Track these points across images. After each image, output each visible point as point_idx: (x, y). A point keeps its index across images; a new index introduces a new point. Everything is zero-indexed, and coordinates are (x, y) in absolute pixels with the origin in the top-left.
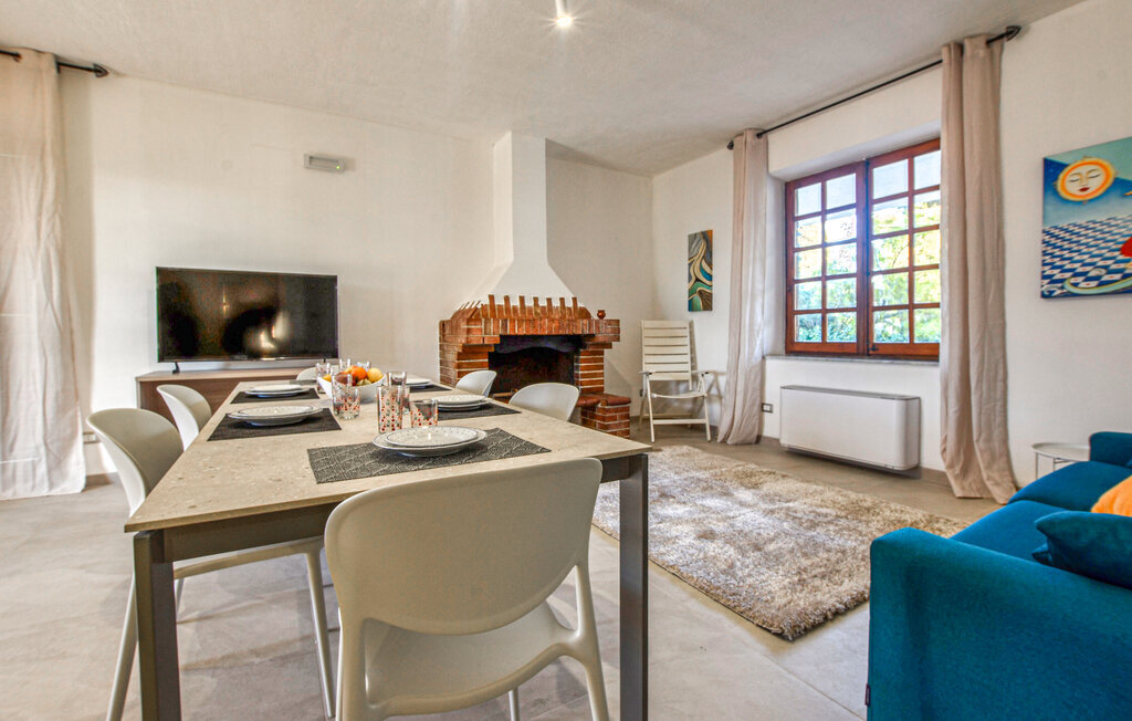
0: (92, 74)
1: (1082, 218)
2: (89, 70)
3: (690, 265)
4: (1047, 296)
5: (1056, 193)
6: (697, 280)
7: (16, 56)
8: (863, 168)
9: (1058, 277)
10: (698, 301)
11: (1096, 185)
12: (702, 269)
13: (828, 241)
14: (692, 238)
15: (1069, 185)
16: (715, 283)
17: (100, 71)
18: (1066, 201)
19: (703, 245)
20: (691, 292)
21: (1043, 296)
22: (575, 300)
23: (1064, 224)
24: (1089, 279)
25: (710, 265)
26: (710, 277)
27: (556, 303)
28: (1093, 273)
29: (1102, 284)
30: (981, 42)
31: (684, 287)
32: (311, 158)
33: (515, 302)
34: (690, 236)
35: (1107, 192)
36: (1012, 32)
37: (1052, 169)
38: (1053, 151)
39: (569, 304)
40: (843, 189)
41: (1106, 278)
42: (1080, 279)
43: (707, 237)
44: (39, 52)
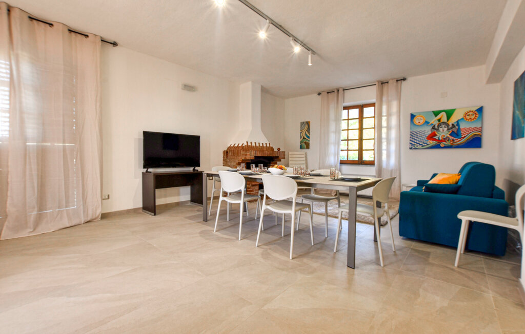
0: (112, 45)
1: (419, 129)
2: (111, 43)
3: (301, 133)
4: (411, 148)
5: (413, 122)
6: (304, 138)
7: (87, 36)
8: (361, 108)
9: (413, 144)
10: (304, 145)
11: (422, 122)
12: (306, 134)
13: (349, 128)
14: (302, 124)
15: (416, 121)
16: (311, 139)
17: (115, 44)
18: (415, 125)
19: (306, 126)
20: (301, 142)
21: (410, 149)
22: (269, 144)
23: (414, 131)
24: (420, 145)
25: (309, 133)
26: (309, 137)
27: (265, 145)
28: (421, 143)
29: (423, 146)
30: (395, 80)
31: (298, 140)
32: (185, 85)
33: (254, 145)
34: (301, 123)
35: (424, 124)
36: (404, 79)
37: (413, 116)
38: (413, 112)
39: (268, 145)
40: (355, 113)
41: (424, 145)
42: (418, 145)
43: (308, 123)
44: (96, 35)
